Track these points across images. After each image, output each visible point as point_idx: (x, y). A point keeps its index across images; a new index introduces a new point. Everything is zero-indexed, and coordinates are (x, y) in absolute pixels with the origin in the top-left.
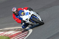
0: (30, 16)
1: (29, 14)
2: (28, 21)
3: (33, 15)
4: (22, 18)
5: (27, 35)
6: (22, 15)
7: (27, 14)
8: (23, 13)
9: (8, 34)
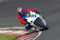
0: (35, 18)
1: (35, 17)
2: (32, 23)
3: (38, 18)
4: (27, 20)
5: (36, 36)
6: (28, 16)
7: (33, 16)
8: (28, 14)
9: (17, 34)
